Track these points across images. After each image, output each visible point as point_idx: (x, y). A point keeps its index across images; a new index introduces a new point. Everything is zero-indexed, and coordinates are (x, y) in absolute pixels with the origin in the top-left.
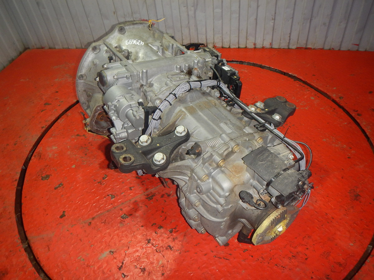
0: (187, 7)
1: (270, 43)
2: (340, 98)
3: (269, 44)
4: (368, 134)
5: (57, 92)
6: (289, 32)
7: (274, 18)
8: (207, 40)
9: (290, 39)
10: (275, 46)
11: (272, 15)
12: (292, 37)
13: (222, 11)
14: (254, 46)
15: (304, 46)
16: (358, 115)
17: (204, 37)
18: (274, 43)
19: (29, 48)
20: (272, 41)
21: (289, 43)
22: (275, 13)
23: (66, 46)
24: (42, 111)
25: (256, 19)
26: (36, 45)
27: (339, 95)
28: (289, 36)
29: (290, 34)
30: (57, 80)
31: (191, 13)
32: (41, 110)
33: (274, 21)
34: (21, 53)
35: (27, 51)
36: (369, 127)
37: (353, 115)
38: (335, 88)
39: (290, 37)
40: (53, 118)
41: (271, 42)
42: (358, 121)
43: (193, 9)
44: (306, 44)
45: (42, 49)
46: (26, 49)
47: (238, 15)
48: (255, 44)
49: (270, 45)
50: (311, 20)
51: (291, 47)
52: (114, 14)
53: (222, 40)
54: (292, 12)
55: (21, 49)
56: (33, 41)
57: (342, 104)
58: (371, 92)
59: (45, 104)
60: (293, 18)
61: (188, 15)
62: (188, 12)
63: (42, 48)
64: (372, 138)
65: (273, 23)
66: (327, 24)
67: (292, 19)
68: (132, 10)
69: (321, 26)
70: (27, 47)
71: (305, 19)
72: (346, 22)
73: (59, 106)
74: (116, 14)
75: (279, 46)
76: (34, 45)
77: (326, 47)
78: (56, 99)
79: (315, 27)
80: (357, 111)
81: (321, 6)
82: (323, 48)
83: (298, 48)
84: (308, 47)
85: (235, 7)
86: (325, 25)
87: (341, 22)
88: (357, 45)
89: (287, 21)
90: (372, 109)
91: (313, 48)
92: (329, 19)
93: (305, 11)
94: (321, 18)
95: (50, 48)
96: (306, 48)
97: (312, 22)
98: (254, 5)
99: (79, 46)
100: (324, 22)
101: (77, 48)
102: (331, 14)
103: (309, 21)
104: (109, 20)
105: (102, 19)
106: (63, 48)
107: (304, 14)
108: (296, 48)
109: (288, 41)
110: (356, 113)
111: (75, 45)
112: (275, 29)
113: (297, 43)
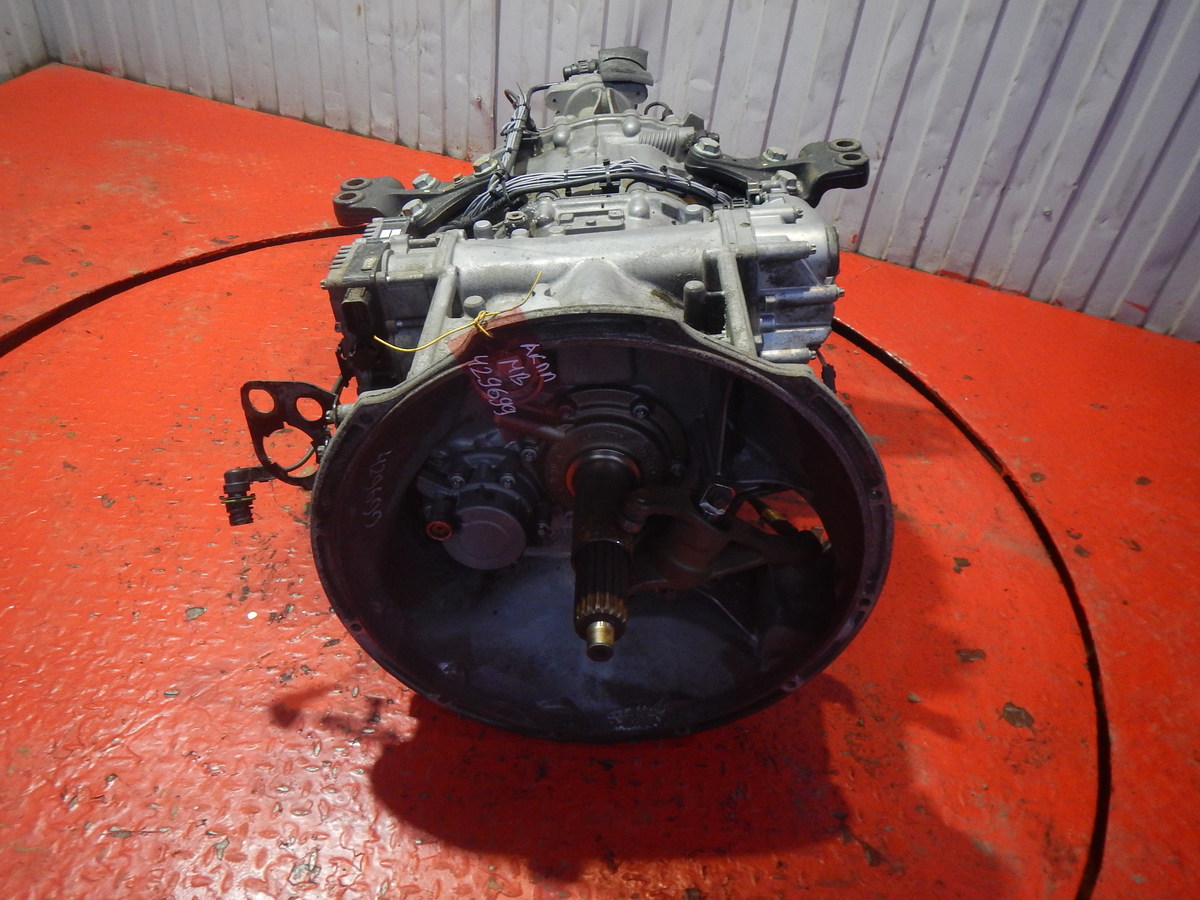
1: (855, 236)
2: (1034, 476)
3: (852, 236)
4: (1092, 626)
5: (86, 227)
6: (924, 212)
7: (881, 156)
9: (922, 238)
10: (870, 248)
11: (878, 144)
12: (929, 232)
13: (716, 90)
15: (966, 273)
16: (1080, 551)
18: (865, 238)
19: (59, 60)
20: (863, 229)
21: (917, 249)
22: (891, 139)
23: (181, 84)
24: (5, 280)
26: (83, 53)
27: (1035, 465)
28: (921, 224)
29: (927, 220)
30: (103, 187)
32: (5, 277)
33: (882, 165)
34: (26, 69)
35: (53, 67)
36: (1105, 603)
37: (1061, 547)
38: (1025, 439)
39: (924, 229)
40: (32, 313)
41: (857, 230)
42: (1073, 573)
44: (974, 267)
45: (99, 75)
46: (50, 58)
47: (765, 117)
49: (853, 242)
50: (1004, 190)
51: (920, 263)
52: (359, 13)
54: (948, 146)
55: (29, 50)
56: (75, 39)
57: (1035, 501)
58: (1143, 481)
59: (26, 259)
60: (946, 168)
63: (103, 70)
64: (1103, 646)
66: (1056, 217)
67: (942, 170)
68: (418, 12)
69: (1034, 216)
70: (53, 54)
71: (985, 182)
72: (1120, 222)
73: (72, 275)
74: (366, 17)
75: (882, 253)
76: (77, 50)
77: (1036, 293)
78: (73, 251)
79: (1014, 218)
80: (1076, 538)
81: (1046, 150)
82: (1027, 295)
83: (944, 273)
84: (979, 276)
85: (762, 86)
86: (1048, 216)
87: (1102, 218)
88: (1142, 308)
89: (923, 172)
90: (1133, 542)
91: (992, 284)
92: (1066, 199)
93: (992, 155)
94: (1037, 191)
95: (127, 77)
96: (970, 280)
97: (1007, 199)
98: (826, 94)
99: (223, 93)
100: (1047, 209)
101: (215, 98)
102: (1075, 184)
103: (998, 190)
104: (336, 30)
105: (316, 20)
106: (171, 88)
107: (985, 163)
108: (936, 273)
109: (914, 243)
110: (1074, 543)
111: (213, 89)
112: (878, 193)
113: (944, 255)
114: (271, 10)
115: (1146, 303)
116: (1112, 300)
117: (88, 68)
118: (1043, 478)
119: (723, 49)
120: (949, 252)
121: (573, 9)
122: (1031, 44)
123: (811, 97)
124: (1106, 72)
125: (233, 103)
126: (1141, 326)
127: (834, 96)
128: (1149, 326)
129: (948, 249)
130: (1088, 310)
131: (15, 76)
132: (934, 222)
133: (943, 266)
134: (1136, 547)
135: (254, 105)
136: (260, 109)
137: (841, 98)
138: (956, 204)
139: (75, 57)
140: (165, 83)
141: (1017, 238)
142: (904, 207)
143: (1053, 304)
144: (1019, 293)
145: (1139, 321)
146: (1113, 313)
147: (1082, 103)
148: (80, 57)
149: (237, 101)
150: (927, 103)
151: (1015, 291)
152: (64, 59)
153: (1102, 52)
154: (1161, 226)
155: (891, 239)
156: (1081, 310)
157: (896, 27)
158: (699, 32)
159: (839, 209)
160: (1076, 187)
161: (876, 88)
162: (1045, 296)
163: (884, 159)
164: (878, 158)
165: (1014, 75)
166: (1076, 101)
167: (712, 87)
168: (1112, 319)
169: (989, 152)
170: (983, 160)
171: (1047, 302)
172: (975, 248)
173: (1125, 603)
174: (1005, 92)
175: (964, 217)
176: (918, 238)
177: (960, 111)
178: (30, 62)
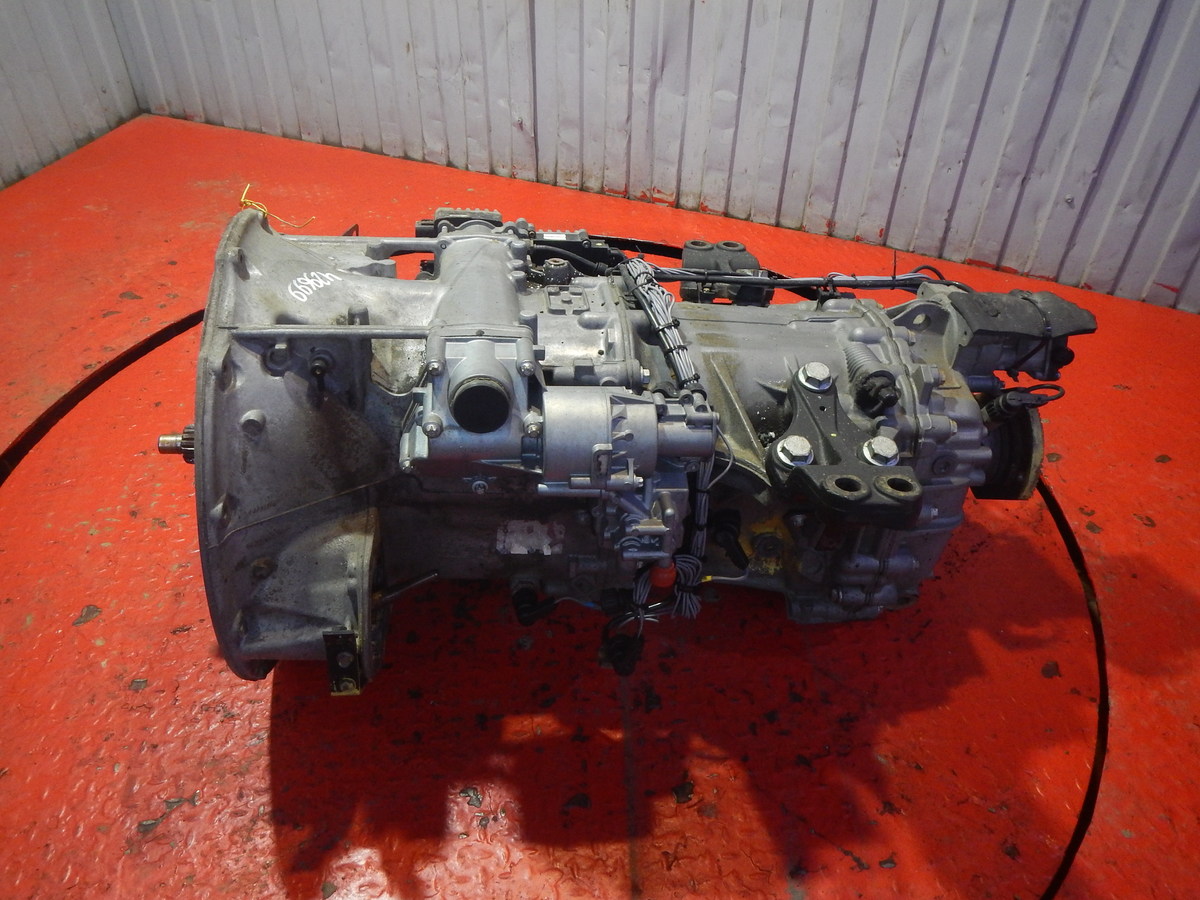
0: (631, 69)
1: (881, 231)
2: (1050, 456)
3: (878, 230)
5: (173, 263)
6: (949, 206)
7: (902, 153)
8: (679, 181)
9: (947, 229)
10: (897, 241)
11: (898, 142)
12: (954, 224)
13: (740, 99)
14: (826, 229)
15: (993, 261)
16: (1092, 527)
17: (674, 170)
18: (892, 233)
19: (148, 111)
20: (889, 223)
21: (944, 239)
22: (910, 137)
23: (253, 125)
24: (105, 316)
25: (846, 145)
26: (169, 104)
27: (1053, 446)
28: (946, 216)
29: (951, 212)
30: (188, 225)
31: (641, 89)
32: (105, 312)
33: (903, 162)
34: (121, 121)
35: (144, 117)
37: (1073, 524)
39: (948, 221)
40: (128, 343)
41: (884, 225)
42: (1082, 548)
43: (647, 76)
44: (1001, 255)
45: (183, 122)
46: (141, 110)
47: (787, 122)
48: (831, 224)
49: (880, 236)
50: (1024, 181)
51: (947, 254)
52: (408, 50)
53: (729, 191)
54: (966, 141)
55: (122, 104)
56: (162, 92)
57: (1050, 481)
58: (1163, 459)
59: (122, 295)
60: (966, 162)
61: (630, 94)
62: (631, 86)
63: (187, 117)
65: (897, 168)
66: (1078, 204)
67: (961, 163)
68: (461, 45)
69: (1056, 204)
70: (143, 106)
71: (1005, 173)
72: (1144, 206)
73: (161, 307)
74: (414, 52)
75: (909, 245)
76: (164, 103)
77: (1063, 278)
78: (162, 285)
79: (1037, 206)
80: (1089, 515)
81: (1062, 141)
82: (1056, 279)
83: (970, 262)
84: (1006, 263)
85: (783, 94)
86: (1070, 203)
87: (1124, 204)
88: (1173, 289)
89: (943, 167)
90: (1148, 518)
91: (1020, 270)
92: (1088, 186)
93: (1010, 147)
94: (1058, 180)
95: (208, 122)
96: (997, 268)
97: (1028, 188)
98: (844, 98)
99: (292, 130)
100: (1068, 197)
101: (284, 136)
102: (1094, 172)
103: (1019, 180)
104: (388, 66)
105: (370, 59)
106: (246, 129)
107: (1004, 155)
108: (963, 263)
109: (940, 234)
110: (1087, 520)
111: (282, 127)
112: (901, 188)
113: (971, 246)
114: (331, 53)
115: (1177, 285)
116: (1141, 282)
117: (173, 116)
118: (1059, 457)
119: (743, 62)
120: (974, 242)
121: (602, 33)
122: (1039, 42)
123: (830, 102)
124: (1117, 63)
125: (301, 139)
126: (1174, 307)
127: (852, 98)
128: (1181, 306)
129: (973, 239)
130: (1118, 293)
131: (111, 129)
132: (957, 213)
133: (970, 256)
134: (1150, 523)
135: (319, 139)
136: (325, 142)
137: (859, 101)
138: (977, 196)
139: (162, 108)
140: (240, 125)
141: (1041, 225)
142: (927, 202)
143: (1082, 287)
144: (1048, 279)
145: (1171, 301)
146: (1144, 295)
147: (1095, 95)
148: (167, 108)
149: (304, 137)
150: (942, 100)
151: (1042, 277)
152: (153, 109)
153: (1112, 44)
154: (1185, 208)
155: (916, 231)
156: (1111, 293)
157: (906, 32)
158: (720, 47)
159: (864, 204)
160: (1096, 174)
161: (892, 90)
162: (1073, 280)
163: (905, 155)
164: (899, 156)
165: (1026, 71)
166: (1089, 93)
167: (736, 97)
168: (1144, 301)
169: (1006, 145)
170: (1001, 153)
171: (1077, 286)
172: (1001, 237)
173: (1134, 576)
174: (1018, 88)
175: (987, 207)
176: (944, 229)
177: (975, 106)
178: (124, 113)
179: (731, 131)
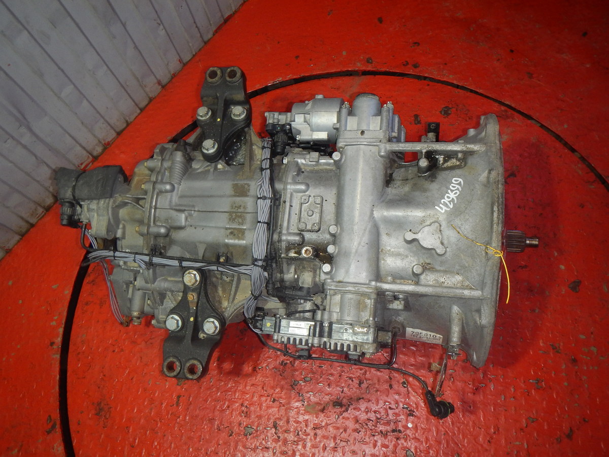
0: (13, 137)
2: (369, 62)
3: (178, 62)
6: (193, 21)
7: (159, 22)
8: (84, 148)
9: (199, 30)
10: (187, 57)
11: (155, 20)
12: (198, 25)
13: (74, 85)
14: (160, 87)
15: (222, 21)
16: (415, 66)
17: (78, 148)
18: (183, 56)
21: (201, 36)
22: (156, 12)
25: (136, 47)
27: (362, 58)
28: (195, 26)
31: (27, 139)
33: (163, 25)
36: (444, 71)
37: (412, 72)
38: (344, 53)
41: (178, 58)
43: (23, 130)
44: (222, 15)
47: (105, 67)
48: (159, 83)
51: (206, 39)
53: (109, 124)
58: (380, 20)
61: (25, 147)
62: (21, 144)
65: (164, 30)
75: (192, 53)
80: (408, 64)
83: (216, 31)
84: (226, 16)
85: (92, 59)
90: (414, 44)
91: (232, 13)
96: (225, 22)
98: (117, 29)
108: (214, 35)
109: (198, 35)
110: (411, 66)
112: (170, 35)
113: (211, 25)
119: (59, 68)
123: (114, 37)
127: (120, 25)
129: (210, 22)
132: (197, 21)
133: (214, 29)
134: (417, 44)
137: (124, 23)
142: (185, 29)
155: (191, 45)
158: (42, 75)
159: (164, 59)
163: (162, 22)
164: (160, 25)
167: (72, 86)
173: (446, 64)
179: (85, 101)
